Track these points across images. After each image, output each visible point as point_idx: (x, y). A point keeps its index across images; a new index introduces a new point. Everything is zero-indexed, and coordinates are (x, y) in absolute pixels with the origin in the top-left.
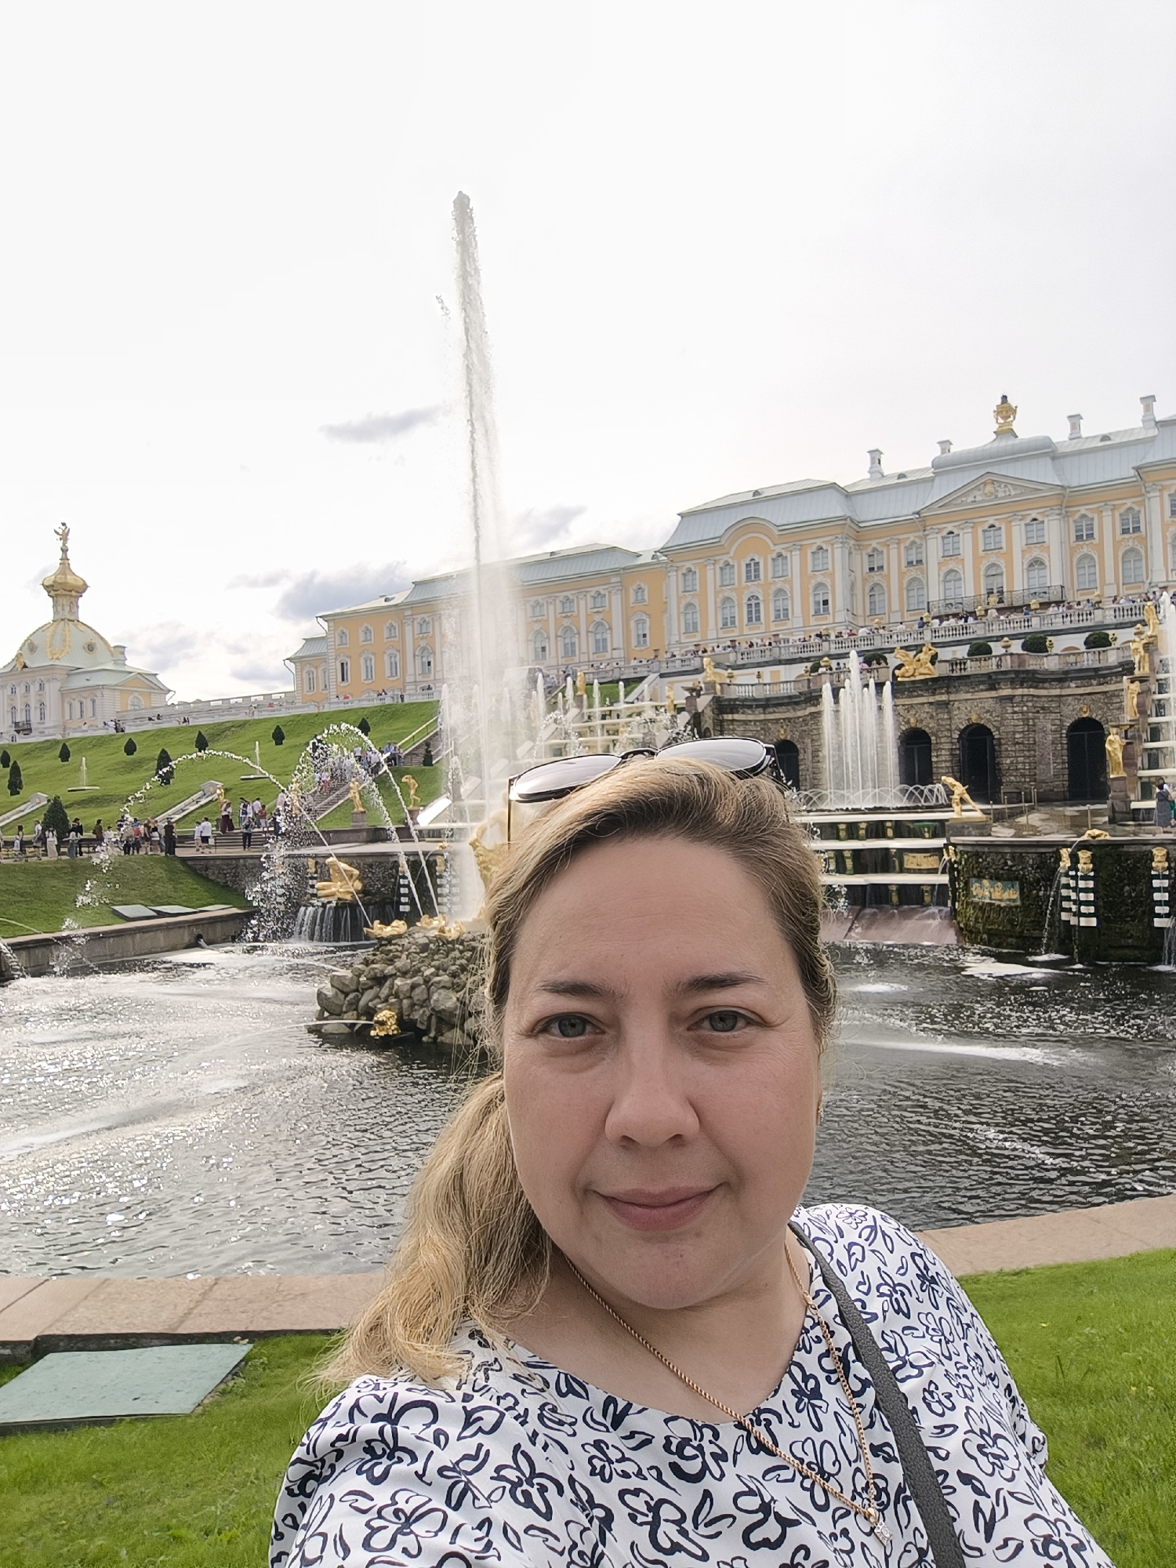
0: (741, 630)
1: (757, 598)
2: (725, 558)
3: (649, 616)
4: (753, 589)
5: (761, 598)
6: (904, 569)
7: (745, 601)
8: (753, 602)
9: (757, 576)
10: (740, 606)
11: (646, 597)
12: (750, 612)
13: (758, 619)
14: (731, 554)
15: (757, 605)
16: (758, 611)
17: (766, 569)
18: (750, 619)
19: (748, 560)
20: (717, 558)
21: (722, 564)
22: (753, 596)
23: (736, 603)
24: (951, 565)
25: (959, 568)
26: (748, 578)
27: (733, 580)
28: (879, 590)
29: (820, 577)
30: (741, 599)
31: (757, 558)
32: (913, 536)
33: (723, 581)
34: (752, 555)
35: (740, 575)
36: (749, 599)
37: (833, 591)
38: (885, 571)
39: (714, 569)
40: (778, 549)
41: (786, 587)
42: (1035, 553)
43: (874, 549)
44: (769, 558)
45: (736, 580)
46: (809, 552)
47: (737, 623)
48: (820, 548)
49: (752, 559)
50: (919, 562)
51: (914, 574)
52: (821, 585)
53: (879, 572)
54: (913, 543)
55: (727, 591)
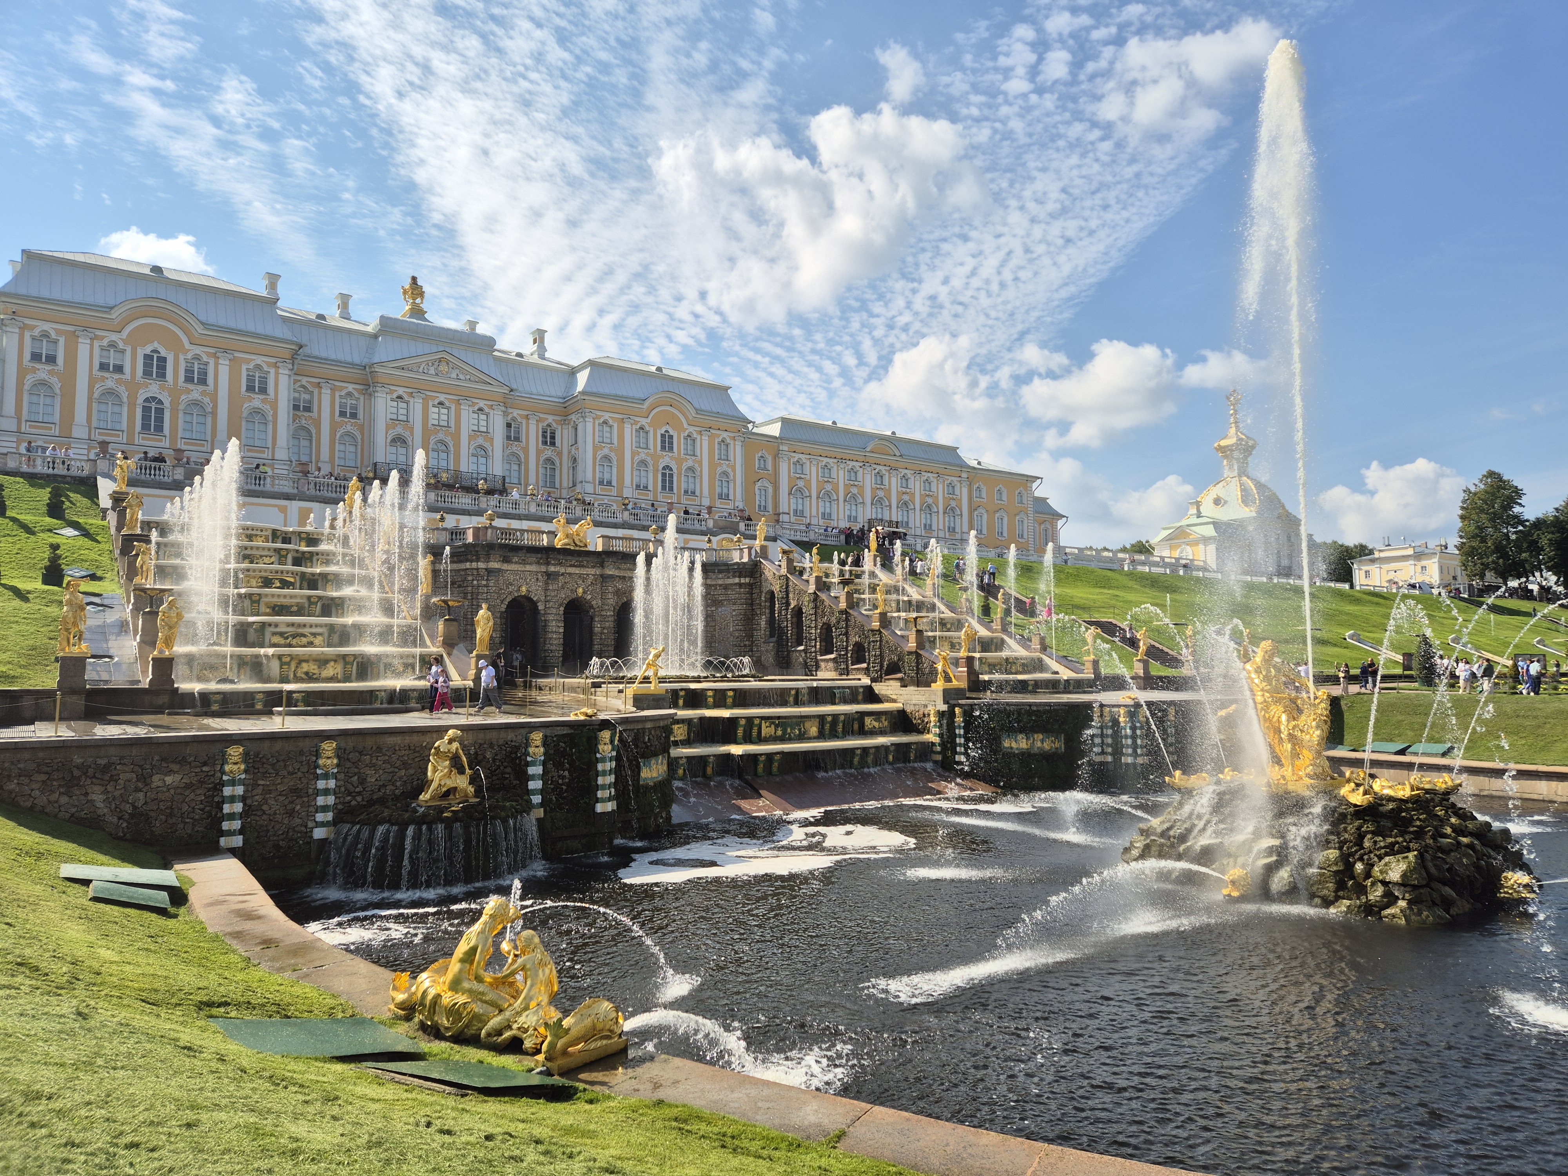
0: (131, 437)
1: (160, 402)
2: (114, 337)
4: (153, 389)
5: (167, 403)
6: (337, 418)
7: (140, 400)
8: (153, 405)
9: (162, 375)
10: (132, 406)
12: (146, 417)
13: (159, 428)
14: (125, 334)
15: (160, 411)
16: (160, 420)
17: (175, 372)
18: (145, 427)
19: (148, 350)
20: (98, 333)
21: (105, 342)
22: (154, 398)
23: (125, 400)
24: (399, 430)
25: (407, 434)
26: (147, 373)
27: (119, 369)
28: (303, 433)
29: (257, 401)
30: (132, 397)
31: (163, 353)
32: (351, 387)
33: (103, 367)
34: (156, 345)
35: (134, 366)
36: (147, 400)
37: (275, 423)
38: (315, 414)
39: (92, 345)
40: (198, 350)
41: (207, 400)
42: (480, 441)
43: (303, 386)
44: (182, 357)
45: (127, 369)
46: (244, 367)
47: (124, 426)
48: (258, 367)
49: (155, 351)
50: (354, 416)
51: (349, 428)
52: (257, 411)
53: (307, 414)
54: (349, 394)
55: (111, 381)
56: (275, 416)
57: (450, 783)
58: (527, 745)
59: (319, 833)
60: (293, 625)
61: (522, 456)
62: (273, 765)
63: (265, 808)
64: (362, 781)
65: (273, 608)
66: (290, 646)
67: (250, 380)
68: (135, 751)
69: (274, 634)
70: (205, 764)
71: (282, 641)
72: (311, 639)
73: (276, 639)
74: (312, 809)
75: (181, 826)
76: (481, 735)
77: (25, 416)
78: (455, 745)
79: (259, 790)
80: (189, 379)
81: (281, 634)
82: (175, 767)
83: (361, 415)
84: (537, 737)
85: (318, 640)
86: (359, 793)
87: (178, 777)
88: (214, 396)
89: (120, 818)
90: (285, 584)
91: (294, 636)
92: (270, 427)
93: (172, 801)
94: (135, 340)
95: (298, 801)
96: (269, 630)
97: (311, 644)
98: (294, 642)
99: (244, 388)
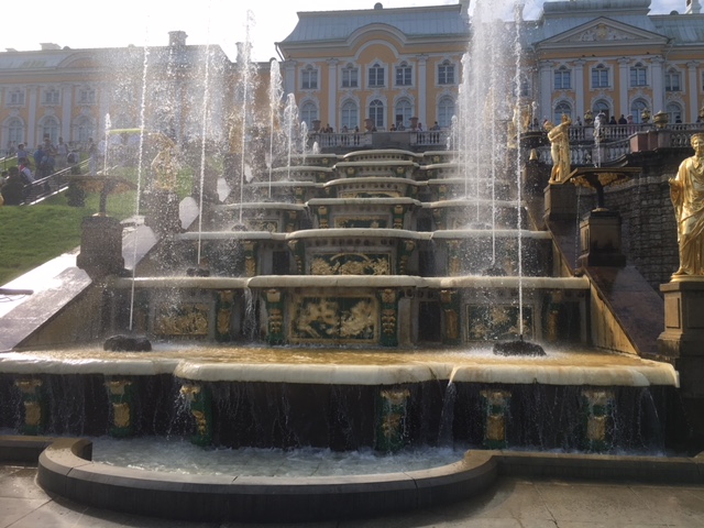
1: (381, 103)
2: (349, 60)
4: (375, 94)
5: (385, 104)
7: (368, 105)
8: (376, 106)
9: (381, 82)
10: (363, 109)
12: (372, 116)
13: (380, 123)
14: (356, 56)
16: (381, 117)
17: (390, 78)
19: (372, 65)
20: (340, 59)
21: (345, 66)
22: (376, 101)
23: (358, 105)
24: (564, 96)
25: (570, 99)
26: (372, 83)
27: (354, 84)
29: (446, 90)
30: (363, 103)
31: (382, 65)
33: (345, 84)
34: (377, 60)
35: (363, 78)
36: (372, 103)
39: (337, 69)
40: (404, 58)
41: (411, 96)
42: (639, 94)
44: (393, 67)
45: (359, 84)
46: (436, 65)
48: (446, 62)
49: (377, 65)
52: (445, 98)
55: (349, 92)
60: (341, 241)
61: (683, 104)
67: (441, 74)
69: (316, 257)
71: (327, 267)
72: (369, 263)
73: (319, 265)
80: (399, 82)
81: (326, 257)
85: (380, 266)
88: (416, 92)
94: (363, 59)
96: (310, 251)
98: (345, 266)
99: (436, 81)
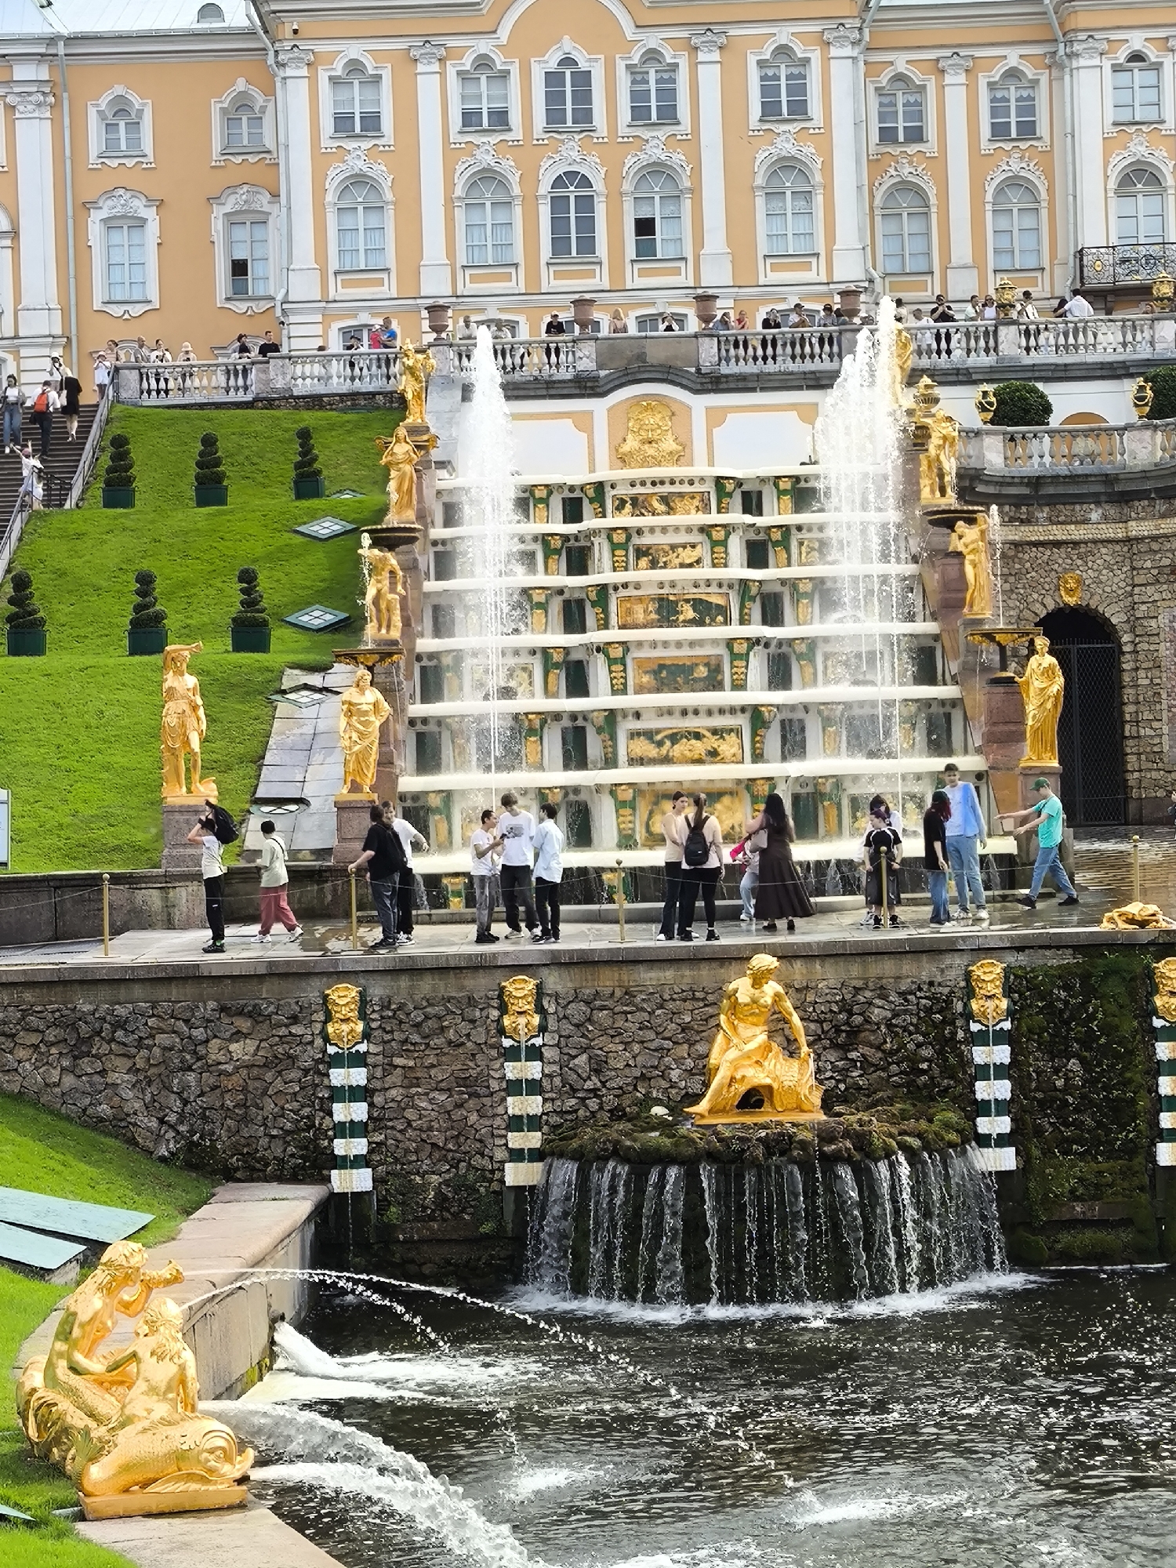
0: (533, 276)
1: (585, 182)
2: (483, 46)
3: (160, 204)
4: (570, 154)
5: (598, 185)
6: (985, 146)
7: (545, 188)
8: (572, 193)
9: (584, 116)
10: (531, 202)
11: (147, 146)
12: (559, 224)
13: (587, 245)
14: (504, 33)
15: (586, 203)
16: (587, 224)
17: (609, 103)
18: (560, 245)
19: (552, 63)
20: (452, 42)
21: (467, 64)
22: (572, 175)
23: (516, 190)
24: (1139, 148)
25: (1159, 157)
26: (554, 116)
27: (500, 118)
28: (905, 201)
29: (786, 140)
30: (530, 178)
31: (583, 61)
32: (1013, 57)
33: (470, 119)
34: (568, 45)
35: (528, 105)
36: (558, 182)
37: (829, 188)
38: (931, 146)
39: (442, 74)
40: (653, 39)
41: (678, 158)
43: (899, 78)
44: (621, 65)
45: (515, 118)
46: (752, 60)
47: (518, 255)
48: (783, 51)
49: (567, 61)
50: (1028, 130)
51: (1015, 166)
52: (787, 165)
53: (912, 149)
54: (1013, 74)
55: (486, 149)
56: (828, 168)
57: (758, 1077)
58: (970, 993)
59: (516, 1175)
60: (670, 712)
62: (418, 1025)
63: (410, 1114)
64: (598, 1067)
65: (656, 673)
66: (667, 760)
67: (769, 90)
68: (175, 992)
69: (634, 735)
70: (294, 1019)
71: (652, 751)
72: (712, 742)
73: (643, 747)
74: (498, 1122)
75: (264, 1142)
76: (855, 970)
77: (333, 265)
78: (772, 988)
79: (396, 1077)
80: (639, 113)
81: (649, 735)
82: (244, 1024)
83: (1043, 129)
84: (990, 974)
85: (728, 747)
86: (594, 1092)
87: (251, 1045)
88: (694, 146)
89: (162, 1121)
90: (706, 613)
91: (674, 738)
92: (819, 199)
93: (245, 1090)
94: (525, 44)
95: (471, 1103)
96: (625, 727)
97: (714, 754)
98: (678, 750)
99: (756, 111)
